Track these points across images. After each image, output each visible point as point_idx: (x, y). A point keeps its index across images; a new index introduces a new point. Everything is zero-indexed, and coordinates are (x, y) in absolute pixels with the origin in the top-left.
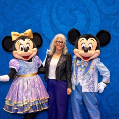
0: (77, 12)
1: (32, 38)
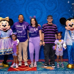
0: (37, 9)
1: (9, 21)
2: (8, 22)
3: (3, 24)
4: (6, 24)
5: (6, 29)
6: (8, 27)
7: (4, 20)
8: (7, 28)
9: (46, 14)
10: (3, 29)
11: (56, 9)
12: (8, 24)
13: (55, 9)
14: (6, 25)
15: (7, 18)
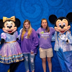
2: (14, 22)
3: (8, 25)
4: (11, 25)
5: (11, 31)
6: (14, 28)
7: (9, 21)
8: (13, 30)
9: (48, 11)
10: (8, 31)
11: (62, 5)
12: (14, 24)
15: (13, 18)
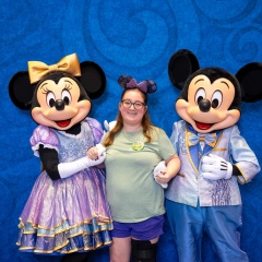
13: (247, 11)
14: (66, 101)
